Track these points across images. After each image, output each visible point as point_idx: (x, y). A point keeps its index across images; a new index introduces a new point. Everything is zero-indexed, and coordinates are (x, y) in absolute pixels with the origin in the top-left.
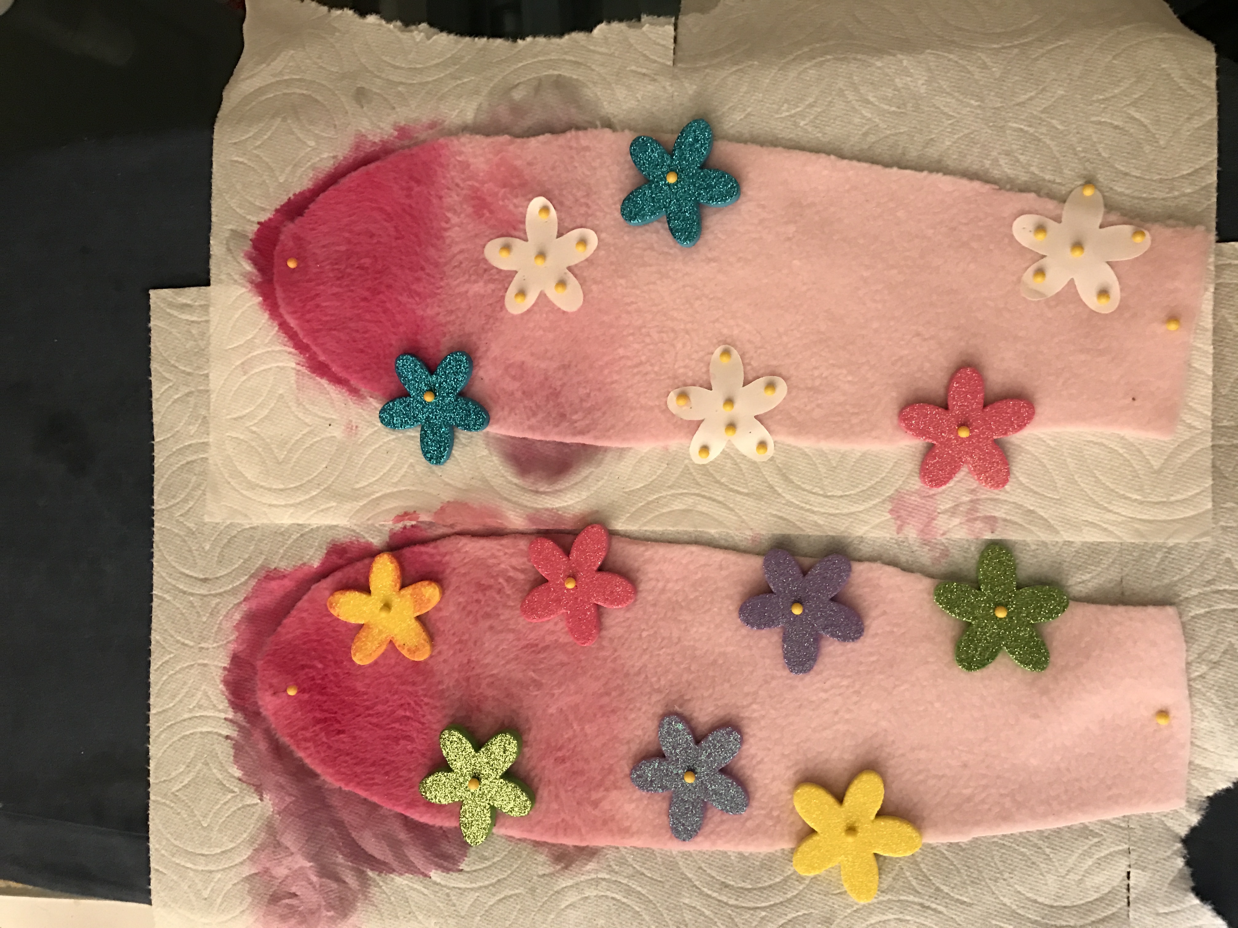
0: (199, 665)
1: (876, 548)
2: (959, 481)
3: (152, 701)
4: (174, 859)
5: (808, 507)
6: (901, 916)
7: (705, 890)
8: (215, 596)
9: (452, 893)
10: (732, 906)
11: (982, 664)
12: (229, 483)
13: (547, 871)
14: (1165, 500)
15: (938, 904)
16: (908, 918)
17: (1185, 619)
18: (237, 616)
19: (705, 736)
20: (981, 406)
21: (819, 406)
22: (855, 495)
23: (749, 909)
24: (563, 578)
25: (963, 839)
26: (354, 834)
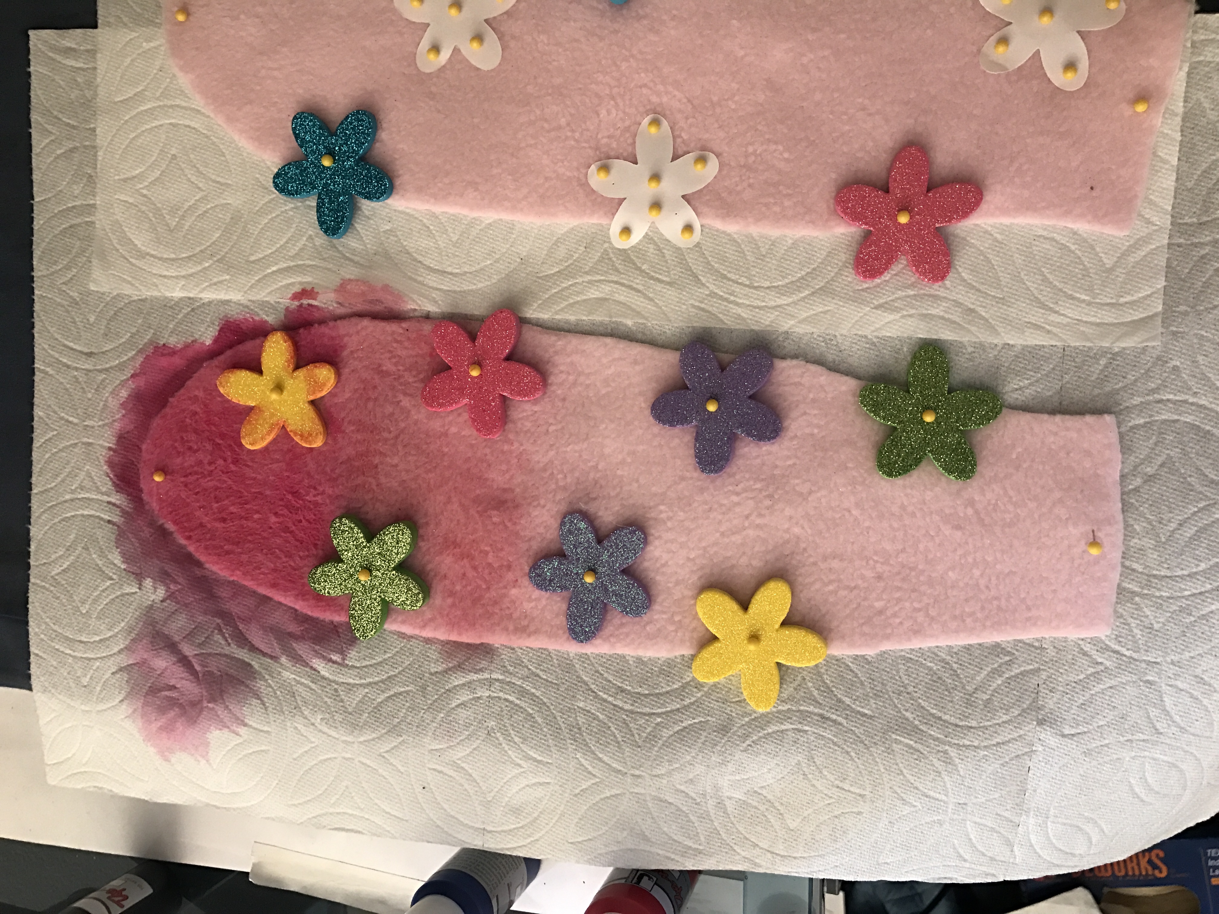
0: (83, 443)
1: (802, 346)
2: (896, 275)
3: (34, 480)
4: (53, 644)
5: (732, 298)
6: (799, 726)
7: (601, 693)
8: (100, 371)
9: (340, 689)
10: (626, 711)
11: (905, 470)
12: (117, 250)
13: (440, 669)
14: (1114, 301)
15: (838, 716)
16: (806, 728)
17: (1123, 429)
18: (124, 394)
19: (608, 536)
20: (924, 189)
21: (750, 186)
22: (783, 286)
23: (645, 714)
24: (467, 366)
25: (870, 652)
26: (241, 626)
